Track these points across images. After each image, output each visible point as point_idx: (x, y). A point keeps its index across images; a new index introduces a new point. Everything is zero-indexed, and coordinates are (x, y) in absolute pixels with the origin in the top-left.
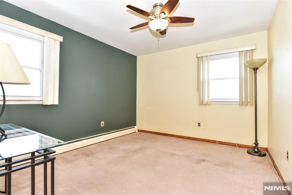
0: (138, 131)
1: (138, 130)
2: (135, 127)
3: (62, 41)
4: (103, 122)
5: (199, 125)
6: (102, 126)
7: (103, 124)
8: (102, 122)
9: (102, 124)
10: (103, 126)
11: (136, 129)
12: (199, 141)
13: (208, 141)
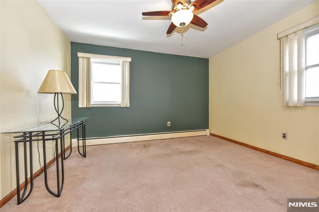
0: (210, 135)
1: (210, 133)
2: (206, 130)
3: (130, 61)
4: (170, 122)
5: (284, 137)
6: (168, 126)
7: (170, 124)
8: (168, 122)
9: (168, 124)
10: (170, 125)
11: (207, 132)
12: (283, 159)
13: (299, 162)
